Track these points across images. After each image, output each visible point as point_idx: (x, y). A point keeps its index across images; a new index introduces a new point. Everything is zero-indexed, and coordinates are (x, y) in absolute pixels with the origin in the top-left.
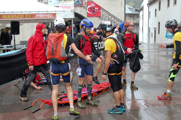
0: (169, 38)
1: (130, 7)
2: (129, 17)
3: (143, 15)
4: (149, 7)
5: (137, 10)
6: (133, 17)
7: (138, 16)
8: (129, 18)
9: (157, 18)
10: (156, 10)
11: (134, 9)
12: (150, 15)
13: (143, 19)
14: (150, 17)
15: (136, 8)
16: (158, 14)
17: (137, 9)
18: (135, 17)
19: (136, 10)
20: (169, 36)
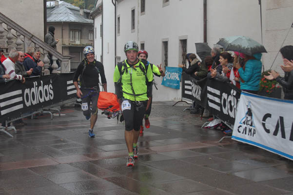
0: (170, 86)
1: (73, 7)
2: (70, 30)
3: (102, 26)
4: (115, 5)
5: (89, 13)
6: (81, 31)
7: (90, 28)
8: (70, 34)
9: (136, 33)
10: (133, 11)
11: (81, 12)
12: (119, 26)
13: (102, 35)
14: (119, 30)
15: (85, 10)
16: (138, 21)
17: (88, 11)
18: (85, 30)
19: (87, 15)
20: (171, 81)
